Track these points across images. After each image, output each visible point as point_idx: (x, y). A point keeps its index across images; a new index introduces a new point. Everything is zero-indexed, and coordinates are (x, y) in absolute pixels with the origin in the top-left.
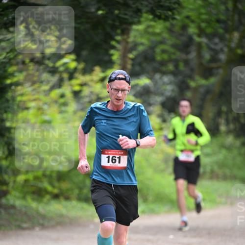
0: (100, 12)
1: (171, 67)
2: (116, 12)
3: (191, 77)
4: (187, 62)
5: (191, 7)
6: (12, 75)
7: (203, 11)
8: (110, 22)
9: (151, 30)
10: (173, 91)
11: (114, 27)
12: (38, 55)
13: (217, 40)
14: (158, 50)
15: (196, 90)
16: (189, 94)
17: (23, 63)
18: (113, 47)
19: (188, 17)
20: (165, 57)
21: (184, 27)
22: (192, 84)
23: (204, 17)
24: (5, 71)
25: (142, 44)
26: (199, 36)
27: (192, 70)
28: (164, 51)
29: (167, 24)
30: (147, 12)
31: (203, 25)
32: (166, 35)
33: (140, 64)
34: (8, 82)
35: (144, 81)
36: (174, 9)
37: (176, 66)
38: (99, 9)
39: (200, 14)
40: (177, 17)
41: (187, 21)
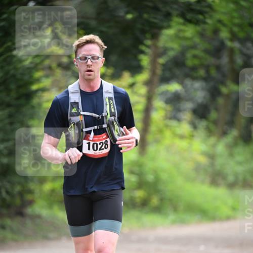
0: (129, 16)
1: (202, 72)
2: (145, 16)
3: (223, 83)
4: (218, 68)
5: (223, 10)
6: (38, 80)
7: (235, 14)
8: (139, 26)
9: (181, 35)
10: (204, 97)
11: (143, 32)
12: (65, 60)
13: (249, 45)
14: (189, 55)
15: (228, 96)
16: (221, 101)
17: (50, 68)
18: (142, 52)
19: (220, 21)
20: (196, 62)
21: (216, 32)
22: (224, 90)
23: (237, 21)
24: (31, 77)
25: (172, 49)
26: (231, 40)
27: (224, 76)
28: (195, 56)
29: (198, 28)
30: (177, 16)
31: (236, 29)
32: (197, 40)
33: (170, 70)
34: (34, 87)
35: (174, 87)
36: (206, 12)
37: (208, 72)
38: (128, 13)
39: (233, 17)
40: (209, 21)
41: (219, 25)
